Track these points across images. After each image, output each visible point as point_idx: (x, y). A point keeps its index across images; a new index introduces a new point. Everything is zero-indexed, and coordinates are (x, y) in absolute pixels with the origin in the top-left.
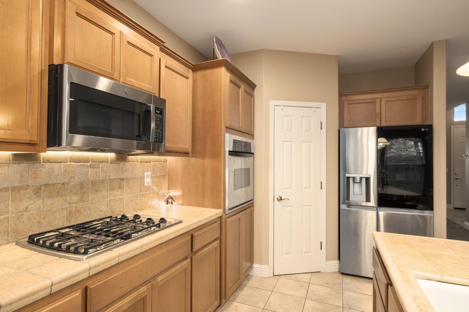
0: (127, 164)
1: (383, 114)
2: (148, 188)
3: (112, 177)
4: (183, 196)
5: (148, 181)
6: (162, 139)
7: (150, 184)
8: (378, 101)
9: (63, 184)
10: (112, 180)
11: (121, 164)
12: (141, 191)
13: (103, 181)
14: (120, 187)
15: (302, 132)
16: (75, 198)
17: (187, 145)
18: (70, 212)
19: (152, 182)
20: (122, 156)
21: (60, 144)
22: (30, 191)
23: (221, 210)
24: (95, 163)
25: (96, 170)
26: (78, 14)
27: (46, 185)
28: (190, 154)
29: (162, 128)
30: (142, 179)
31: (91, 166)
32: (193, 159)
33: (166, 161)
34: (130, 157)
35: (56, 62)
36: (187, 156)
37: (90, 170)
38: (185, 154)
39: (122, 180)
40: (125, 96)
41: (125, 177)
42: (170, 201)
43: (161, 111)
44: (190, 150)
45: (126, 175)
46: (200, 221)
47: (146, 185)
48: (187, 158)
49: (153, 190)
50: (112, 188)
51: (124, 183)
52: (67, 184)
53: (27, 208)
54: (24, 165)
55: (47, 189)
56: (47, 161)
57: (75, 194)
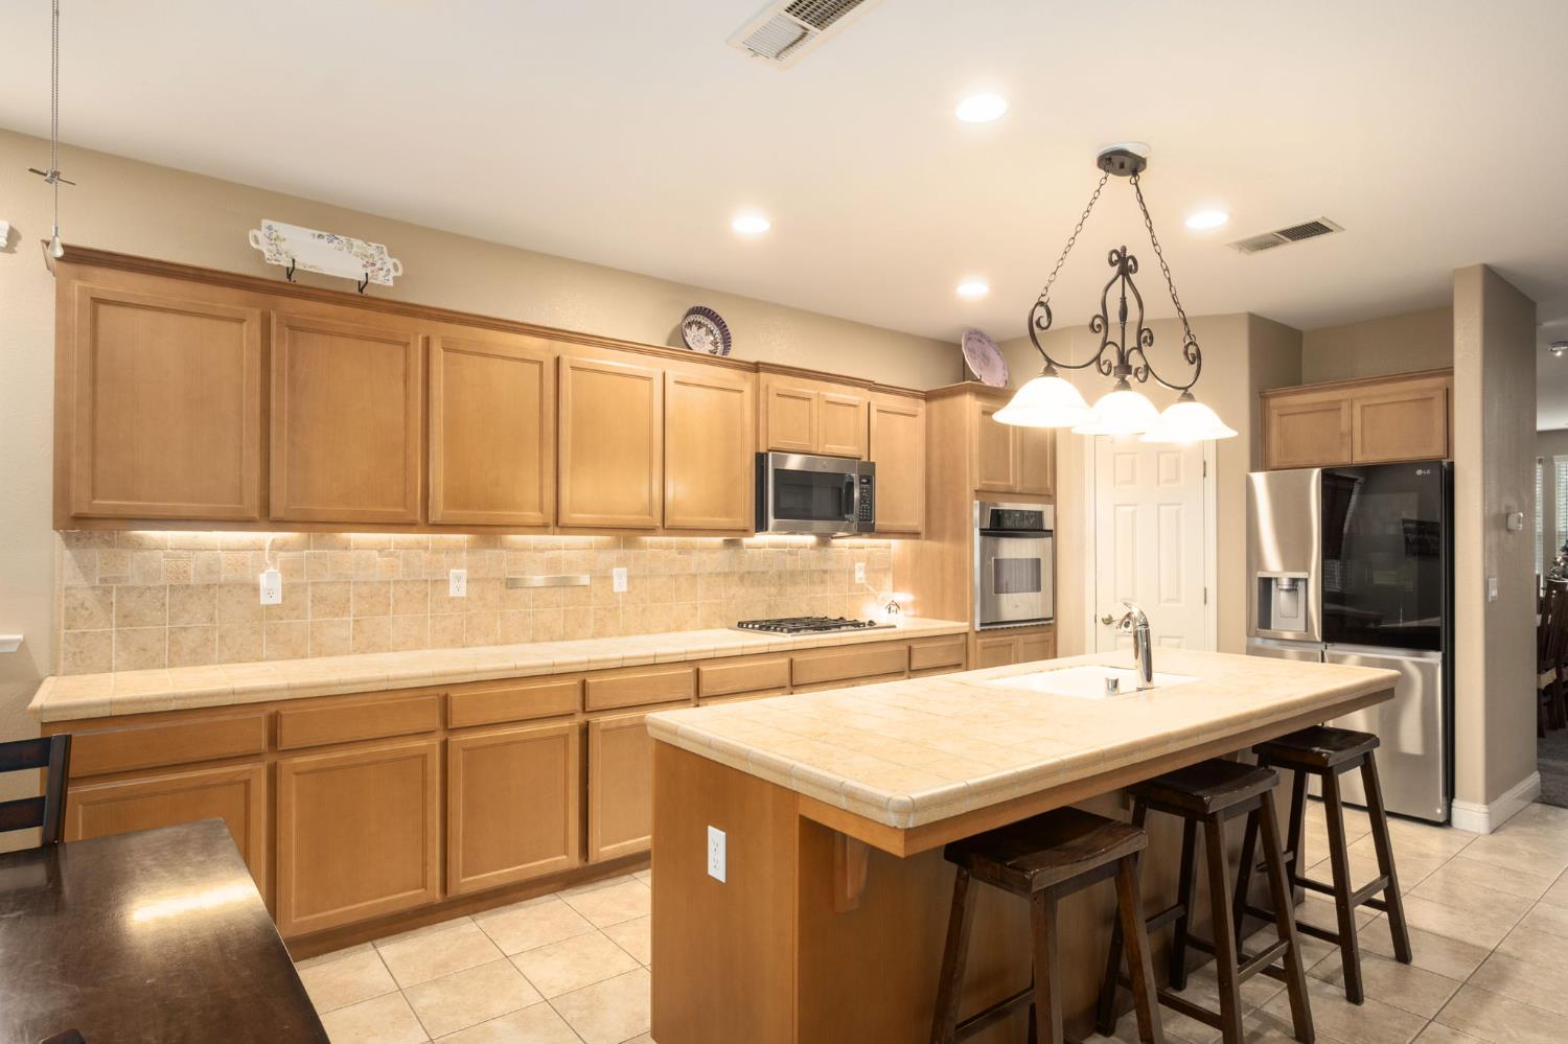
0: (830, 550)
1: (1357, 436)
2: (861, 587)
3: (813, 567)
4: (915, 604)
5: (860, 576)
6: (871, 516)
7: (863, 581)
8: (1345, 406)
9: (763, 573)
10: (812, 572)
11: (824, 549)
12: (850, 590)
13: (802, 572)
14: (822, 582)
15: (1158, 484)
16: (773, 590)
17: (916, 522)
18: (770, 606)
19: (867, 579)
20: (824, 540)
21: (767, 529)
22: (736, 578)
23: (967, 624)
24: (793, 551)
25: (793, 558)
26: (778, 395)
27: (749, 573)
28: (923, 535)
29: (871, 501)
30: (852, 572)
31: (790, 553)
32: (928, 542)
33: (889, 547)
34: (834, 541)
35: (762, 450)
36: (917, 538)
37: (788, 557)
38: (915, 535)
39: (825, 572)
40: (824, 471)
41: (828, 568)
42: (894, 608)
43: (868, 478)
44: (921, 528)
45: (829, 566)
46: (923, 630)
47: (857, 581)
48: (919, 541)
49: (868, 590)
50: (812, 582)
51: (827, 576)
52: (767, 572)
53: (734, 595)
54: (732, 551)
55: (750, 577)
56: (749, 547)
57: (774, 585)
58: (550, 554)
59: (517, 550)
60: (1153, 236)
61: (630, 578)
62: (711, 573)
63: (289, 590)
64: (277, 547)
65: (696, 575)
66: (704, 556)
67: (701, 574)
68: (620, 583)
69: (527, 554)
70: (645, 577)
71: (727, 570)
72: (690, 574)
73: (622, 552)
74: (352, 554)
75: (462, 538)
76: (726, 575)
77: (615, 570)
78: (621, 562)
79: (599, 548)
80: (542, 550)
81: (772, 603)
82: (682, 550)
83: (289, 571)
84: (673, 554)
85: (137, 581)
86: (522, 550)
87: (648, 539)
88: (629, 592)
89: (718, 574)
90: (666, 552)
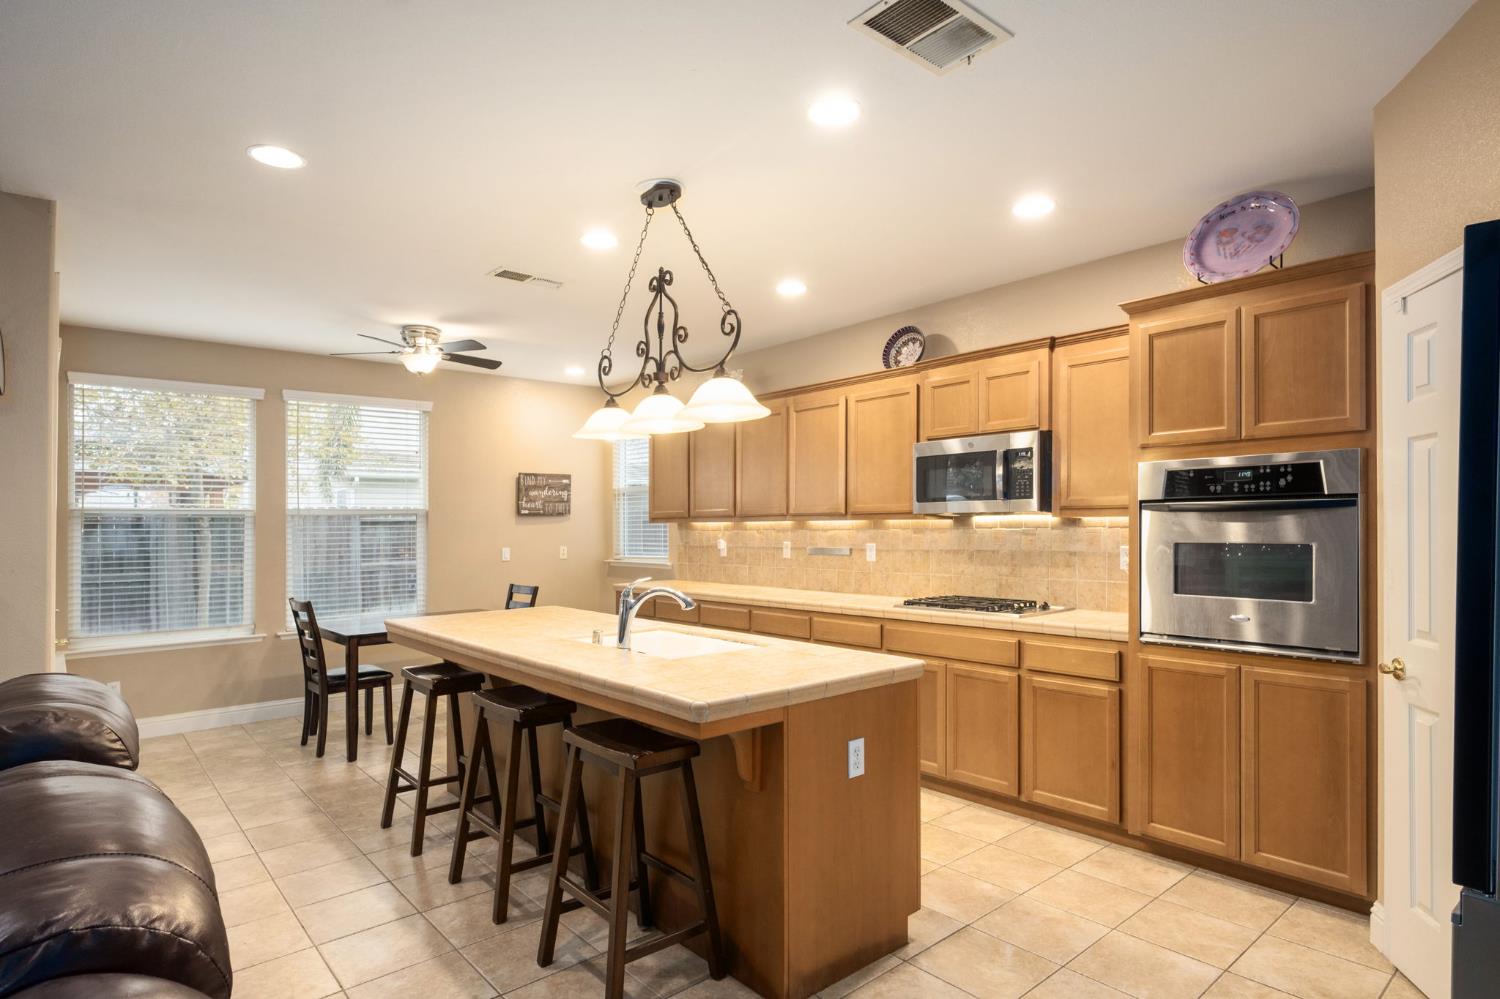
3: (1056, 549)
6: (1031, 492)
9: (993, 552)
10: (1055, 553)
11: (1073, 529)
13: (1040, 554)
14: (1068, 565)
16: (1005, 570)
18: (1001, 585)
22: (965, 556)
25: (1030, 538)
27: (979, 551)
37: (1023, 537)
39: (1073, 554)
41: (1077, 550)
45: (1078, 547)
50: (1055, 565)
51: (1076, 559)
52: (998, 552)
53: (963, 572)
54: (961, 530)
55: (981, 555)
56: (979, 527)
57: (1006, 565)
58: (833, 532)
59: (815, 530)
60: (695, 246)
61: (878, 551)
62: (941, 550)
63: (729, 549)
64: (726, 529)
65: (928, 552)
66: (936, 535)
67: (932, 551)
68: (871, 556)
69: (818, 532)
70: (888, 551)
71: (956, 548)
72: (923, 551)
73: (873, 532)
74: (748, 532)
75: (788, 523)
76: (956, 552)
77: (868, 544)
78: (872, 539)
79: (858, 529)
80: (826, 530)
81: (1004, 582)
82: (917, 530)
83: (730, 541)
84: (909, 533)
85: (692, 544)
86: (818, 530)
87: (891, 522)
88: (877, 562)
89: (948, 552)
90: (905, 532)
